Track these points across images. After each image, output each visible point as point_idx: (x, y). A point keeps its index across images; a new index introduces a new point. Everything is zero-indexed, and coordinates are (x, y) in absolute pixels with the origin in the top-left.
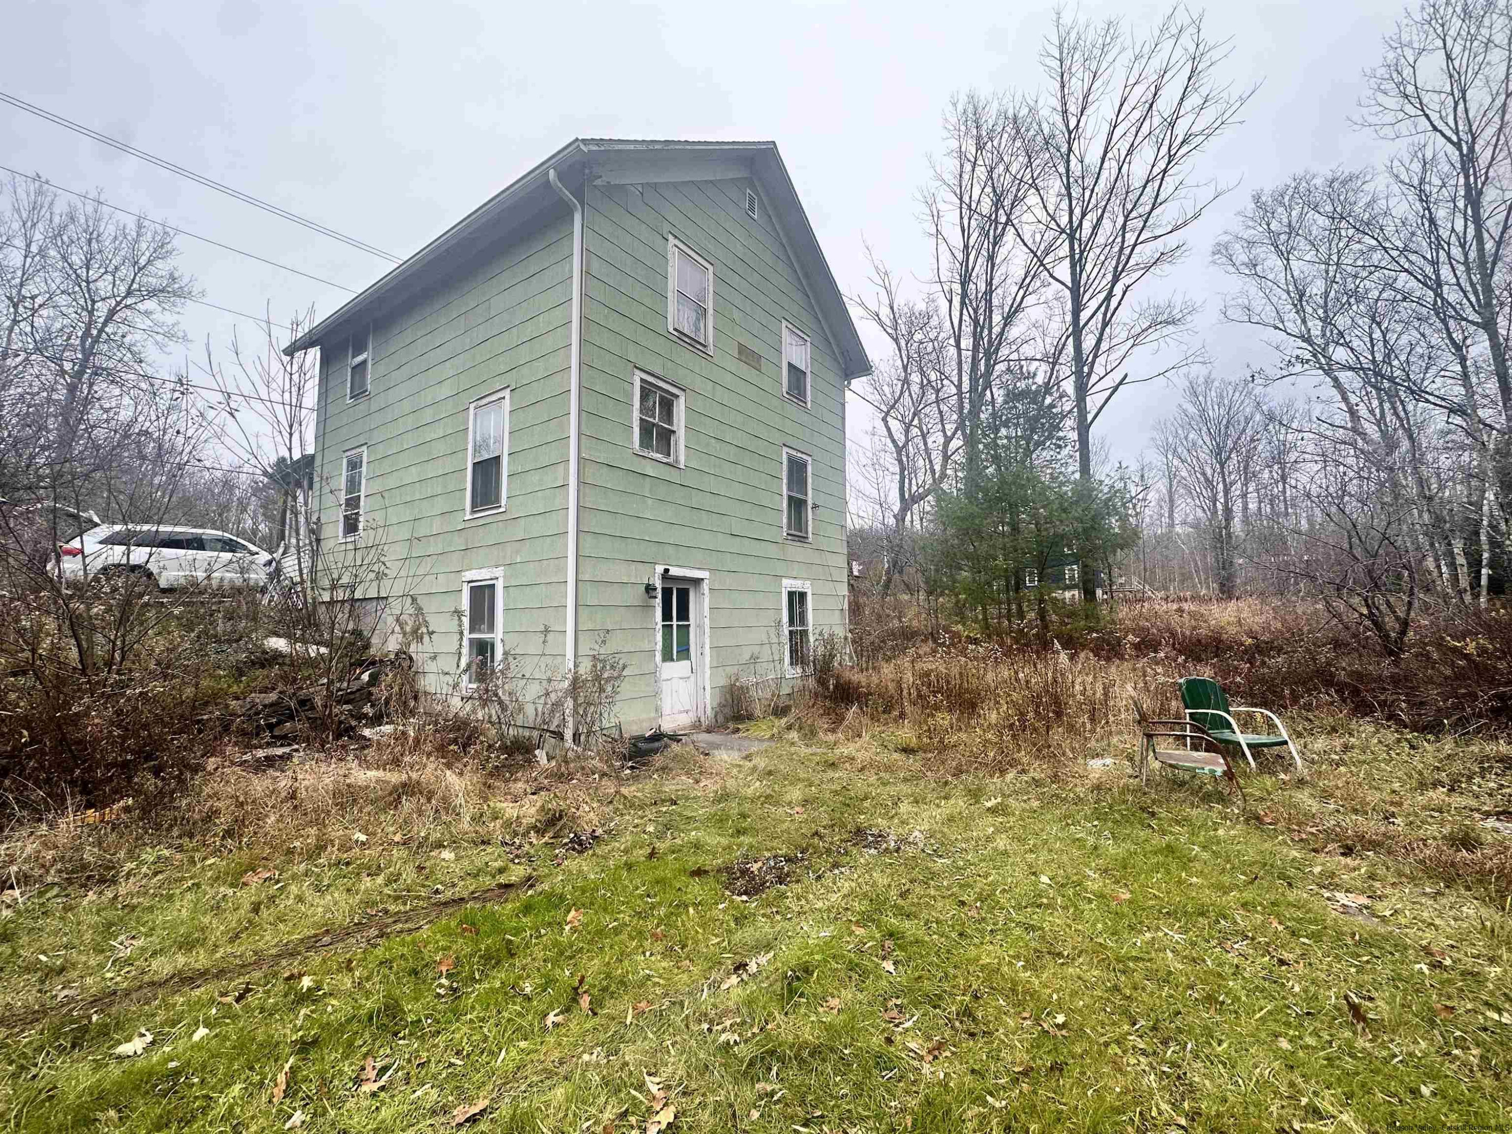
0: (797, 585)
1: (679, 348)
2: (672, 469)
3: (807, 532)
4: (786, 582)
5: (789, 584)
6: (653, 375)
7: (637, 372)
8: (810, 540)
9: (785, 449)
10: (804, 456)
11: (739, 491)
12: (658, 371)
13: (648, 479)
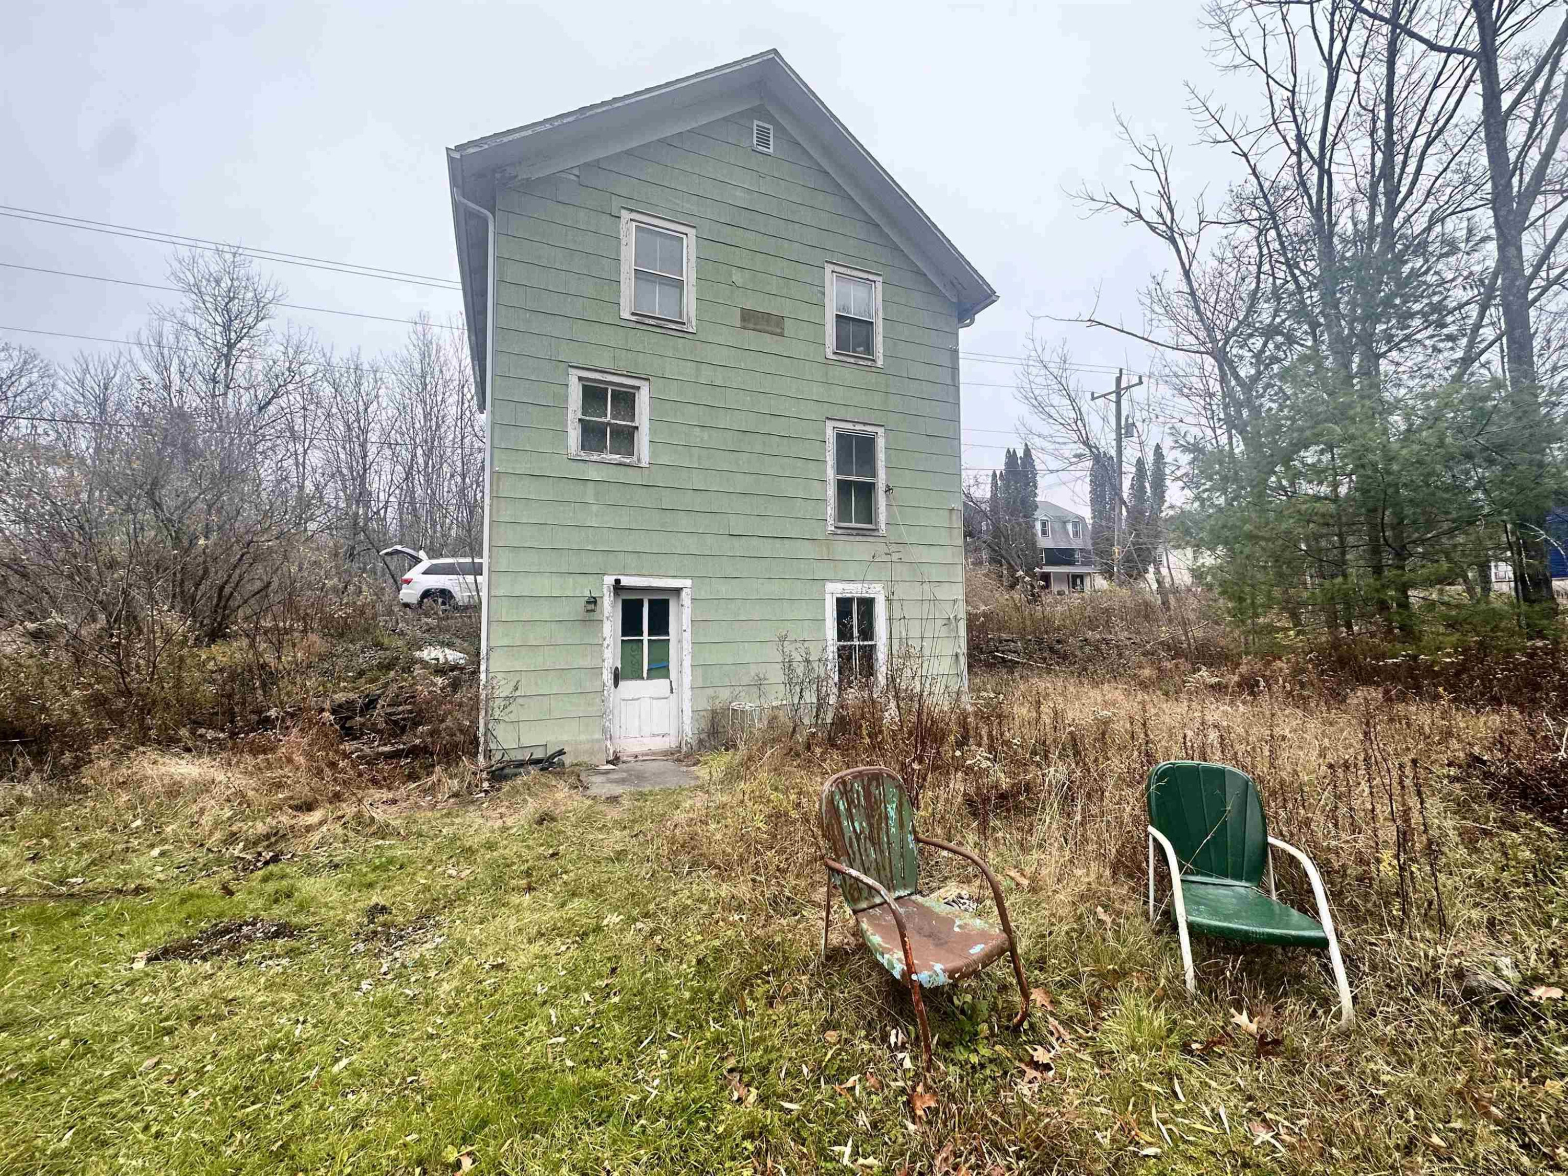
0: (854, 590)
1: (639, 333)
2: (629, 470)
3: (877, 523)
4: (830, 587)
5: (836, 590)
6: (596, 371)
7: (571, 371)
8: (881, 533)
9: (830, 425)
10: (869, 428)
11: (742, 483)
12: (604, 365)
13: (590, 484)
